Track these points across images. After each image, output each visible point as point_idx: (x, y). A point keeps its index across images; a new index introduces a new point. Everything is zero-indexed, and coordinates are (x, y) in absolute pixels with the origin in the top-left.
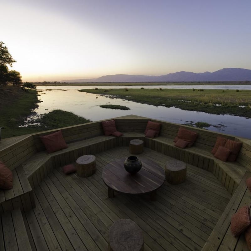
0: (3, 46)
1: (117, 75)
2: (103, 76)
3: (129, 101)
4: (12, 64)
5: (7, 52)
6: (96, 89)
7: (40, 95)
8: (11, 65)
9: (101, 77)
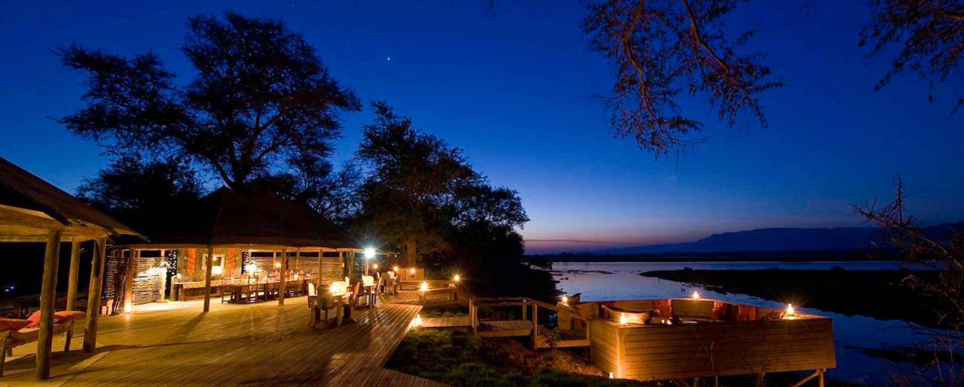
0: (516, 196)
1: (756, 231)
2: (714, 235)
3: (766, 300)
4: (524, 224)
5: (519, 205)
6: (687, 271)
7: (558, 282)
8: (522, 226)
9: (708, 238)
